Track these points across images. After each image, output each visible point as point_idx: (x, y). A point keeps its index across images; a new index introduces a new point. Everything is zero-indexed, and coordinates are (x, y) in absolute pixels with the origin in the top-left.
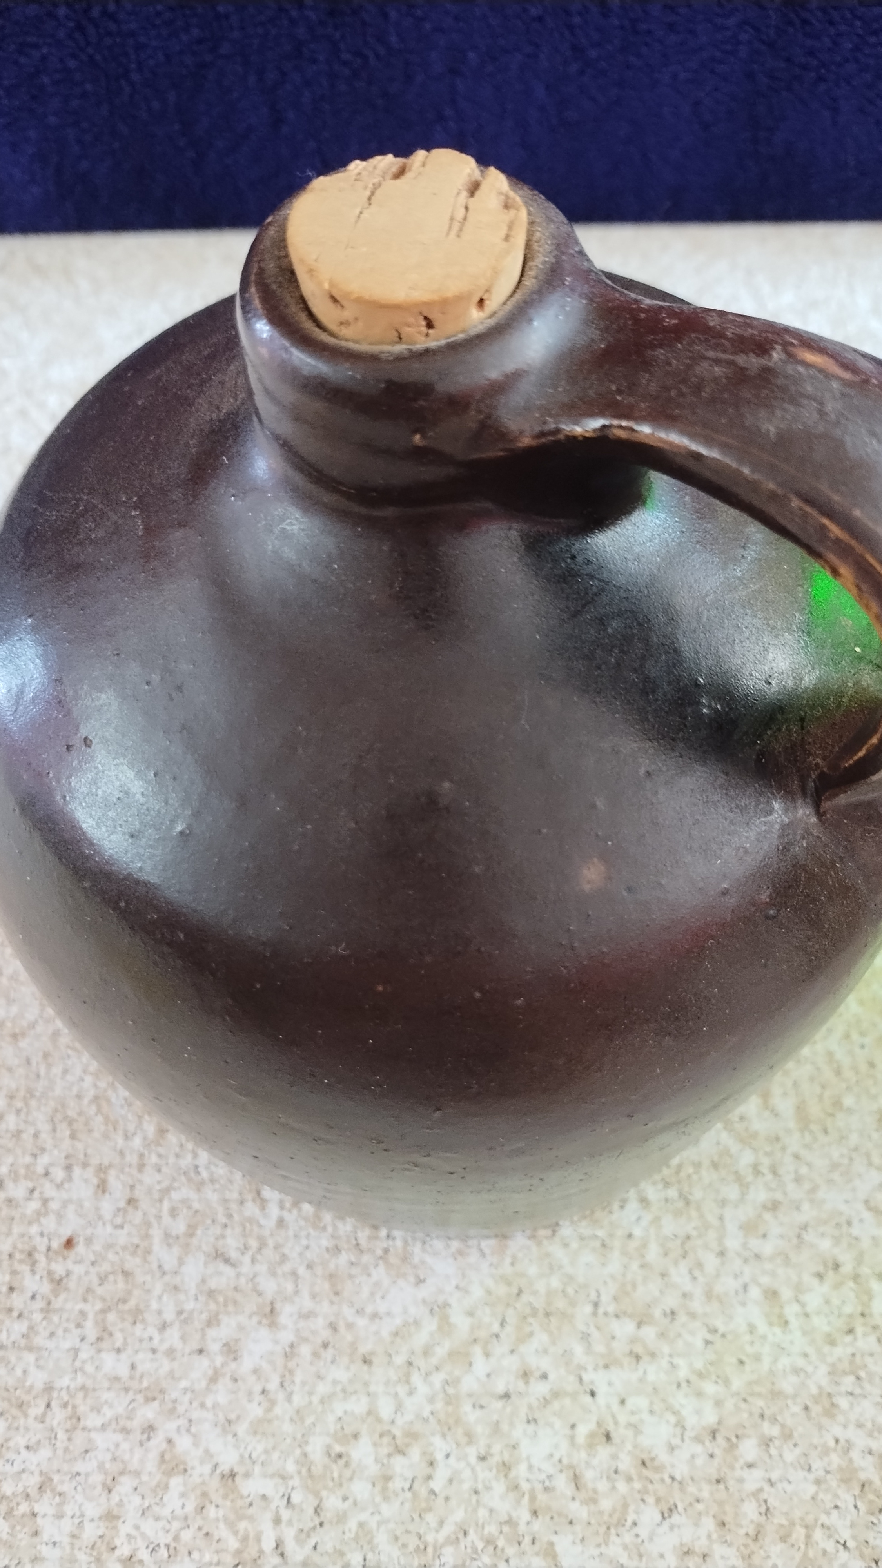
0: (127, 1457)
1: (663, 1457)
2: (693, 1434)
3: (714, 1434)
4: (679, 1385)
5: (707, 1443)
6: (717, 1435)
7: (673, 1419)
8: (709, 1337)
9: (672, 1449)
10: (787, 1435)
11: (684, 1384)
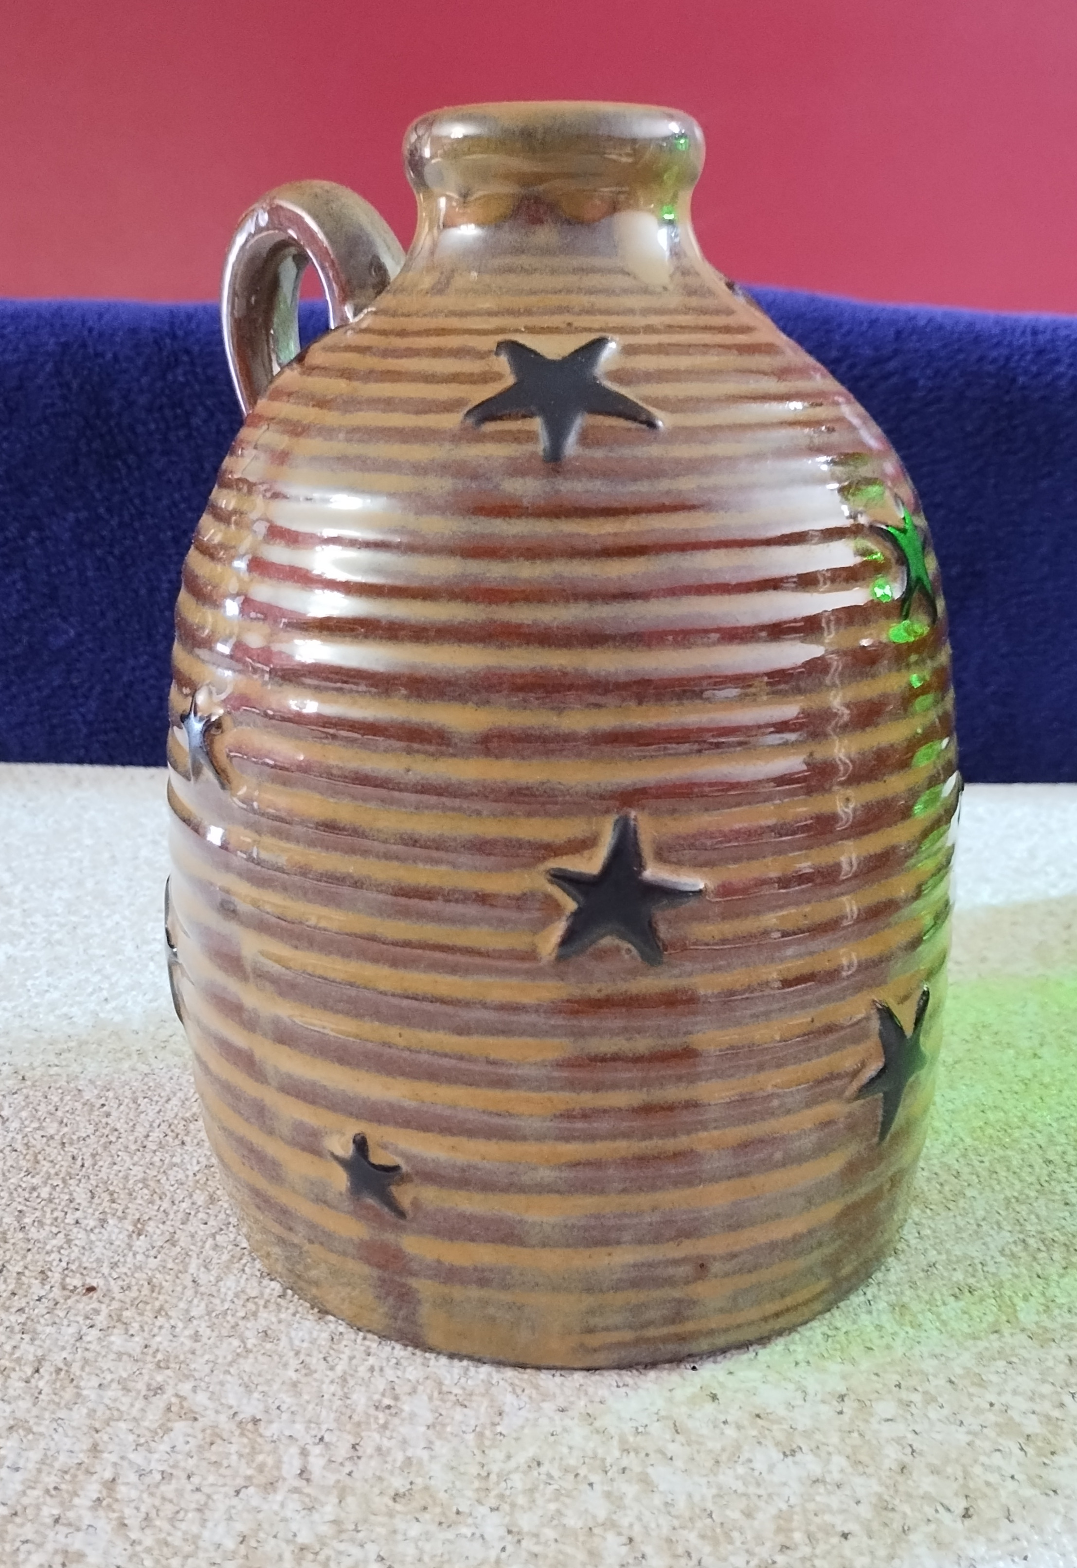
0: (123, 1408)
1: (782, 1412)
2: (819, 1397)
3: (842, 1398)
4: (797, 1364)
5: (835, 1403)
6: (846, 1399)
7: (792, 1387)
8: (830, 1333)
9: (790, 1406)
10: (930, 1399)
11: (803, 1364)
